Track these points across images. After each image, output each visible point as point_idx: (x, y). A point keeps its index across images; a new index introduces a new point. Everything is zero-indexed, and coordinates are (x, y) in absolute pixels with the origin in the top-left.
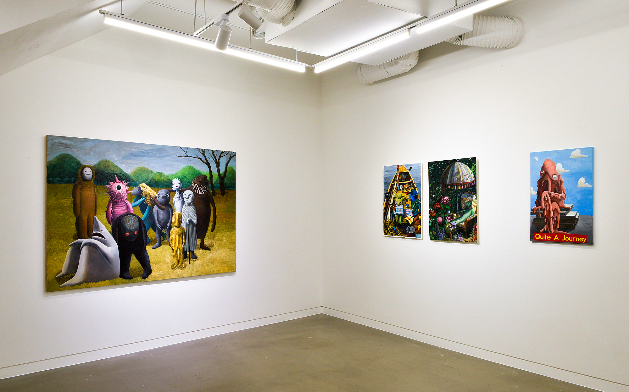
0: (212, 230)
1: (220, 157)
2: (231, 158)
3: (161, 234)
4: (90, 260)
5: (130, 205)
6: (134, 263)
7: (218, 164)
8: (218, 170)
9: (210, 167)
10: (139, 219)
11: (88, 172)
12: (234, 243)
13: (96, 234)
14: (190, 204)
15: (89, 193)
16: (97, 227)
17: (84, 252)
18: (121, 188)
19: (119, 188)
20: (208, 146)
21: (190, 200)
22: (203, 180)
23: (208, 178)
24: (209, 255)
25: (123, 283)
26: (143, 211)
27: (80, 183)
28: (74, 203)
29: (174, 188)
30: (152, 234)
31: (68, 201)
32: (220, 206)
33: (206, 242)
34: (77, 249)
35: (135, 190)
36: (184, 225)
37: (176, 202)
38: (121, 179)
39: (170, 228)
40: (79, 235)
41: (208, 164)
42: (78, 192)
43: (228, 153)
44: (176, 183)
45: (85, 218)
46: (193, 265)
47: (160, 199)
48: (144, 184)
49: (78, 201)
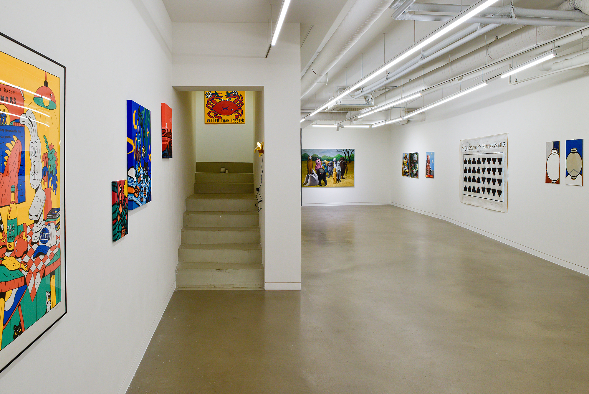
0: (346, 173)
1: (349, 151)
2: (353, 151)
3: (330, 174)
4: (311, 180)
5: (321, 166)
6: (322, 181)
7: (348, 153)
8: (348, 155)
9: (345, 154)
10: (324, 170)
11: (310, 158)
12: (354, 177)
13: (312, 173)
14: (339, 165)
15: (311, 163)
16: (313, 172)
17: (310, 177)
18: (319, 161)
19: (318, 161)
20: (345, 148)
21: (339, 164)
22: (343, 158)
23: (345, 158)
24: (345, 181)
25: (319, 187)
26: (325, 168)
27: (308, 160)
28: (307, 165)
29: (334, 161)
30: (327, 174)
31: (306, 165)
32: (349, 166)
33: (344, 177)
34: (308, 177)
35: (323, 162)
36: (337, 172)
37: (335, 165)
38: (319, 159)
39: (333, 172)
40: (308, 174)
41: (345, 153)
42: (308, 163)
43: (352, 150)
44: (335, 160)
45: (310, 169)
46: (340, 183)
47: (330, 164)
48: (325, 160)
49: (308, 165)
